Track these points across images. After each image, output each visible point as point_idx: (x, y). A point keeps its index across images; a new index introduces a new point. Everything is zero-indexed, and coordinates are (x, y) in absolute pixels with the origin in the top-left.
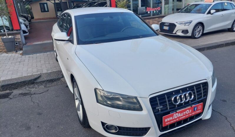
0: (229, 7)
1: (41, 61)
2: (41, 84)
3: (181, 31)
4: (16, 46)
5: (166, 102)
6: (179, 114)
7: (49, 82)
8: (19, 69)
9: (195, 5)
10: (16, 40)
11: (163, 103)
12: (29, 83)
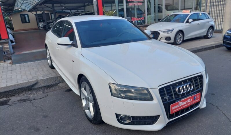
0: (204, 17)
1: (33, 68)
2: (39, 90)
3: (165, 38)
4: (4, 55)
5: (171, 92)
6: (183, 102)
7: (46, 88)
8: (12, 77)
9: (174, 16)
10: (4, 49)
11: (169, 93)
12: (26, 89)
